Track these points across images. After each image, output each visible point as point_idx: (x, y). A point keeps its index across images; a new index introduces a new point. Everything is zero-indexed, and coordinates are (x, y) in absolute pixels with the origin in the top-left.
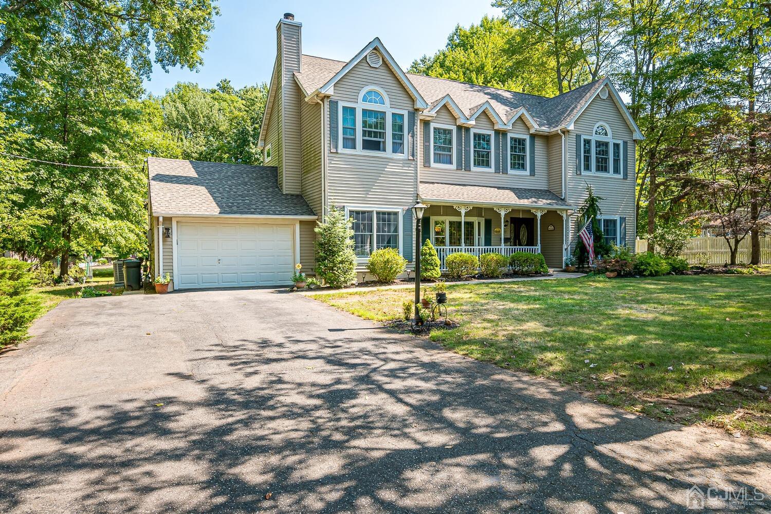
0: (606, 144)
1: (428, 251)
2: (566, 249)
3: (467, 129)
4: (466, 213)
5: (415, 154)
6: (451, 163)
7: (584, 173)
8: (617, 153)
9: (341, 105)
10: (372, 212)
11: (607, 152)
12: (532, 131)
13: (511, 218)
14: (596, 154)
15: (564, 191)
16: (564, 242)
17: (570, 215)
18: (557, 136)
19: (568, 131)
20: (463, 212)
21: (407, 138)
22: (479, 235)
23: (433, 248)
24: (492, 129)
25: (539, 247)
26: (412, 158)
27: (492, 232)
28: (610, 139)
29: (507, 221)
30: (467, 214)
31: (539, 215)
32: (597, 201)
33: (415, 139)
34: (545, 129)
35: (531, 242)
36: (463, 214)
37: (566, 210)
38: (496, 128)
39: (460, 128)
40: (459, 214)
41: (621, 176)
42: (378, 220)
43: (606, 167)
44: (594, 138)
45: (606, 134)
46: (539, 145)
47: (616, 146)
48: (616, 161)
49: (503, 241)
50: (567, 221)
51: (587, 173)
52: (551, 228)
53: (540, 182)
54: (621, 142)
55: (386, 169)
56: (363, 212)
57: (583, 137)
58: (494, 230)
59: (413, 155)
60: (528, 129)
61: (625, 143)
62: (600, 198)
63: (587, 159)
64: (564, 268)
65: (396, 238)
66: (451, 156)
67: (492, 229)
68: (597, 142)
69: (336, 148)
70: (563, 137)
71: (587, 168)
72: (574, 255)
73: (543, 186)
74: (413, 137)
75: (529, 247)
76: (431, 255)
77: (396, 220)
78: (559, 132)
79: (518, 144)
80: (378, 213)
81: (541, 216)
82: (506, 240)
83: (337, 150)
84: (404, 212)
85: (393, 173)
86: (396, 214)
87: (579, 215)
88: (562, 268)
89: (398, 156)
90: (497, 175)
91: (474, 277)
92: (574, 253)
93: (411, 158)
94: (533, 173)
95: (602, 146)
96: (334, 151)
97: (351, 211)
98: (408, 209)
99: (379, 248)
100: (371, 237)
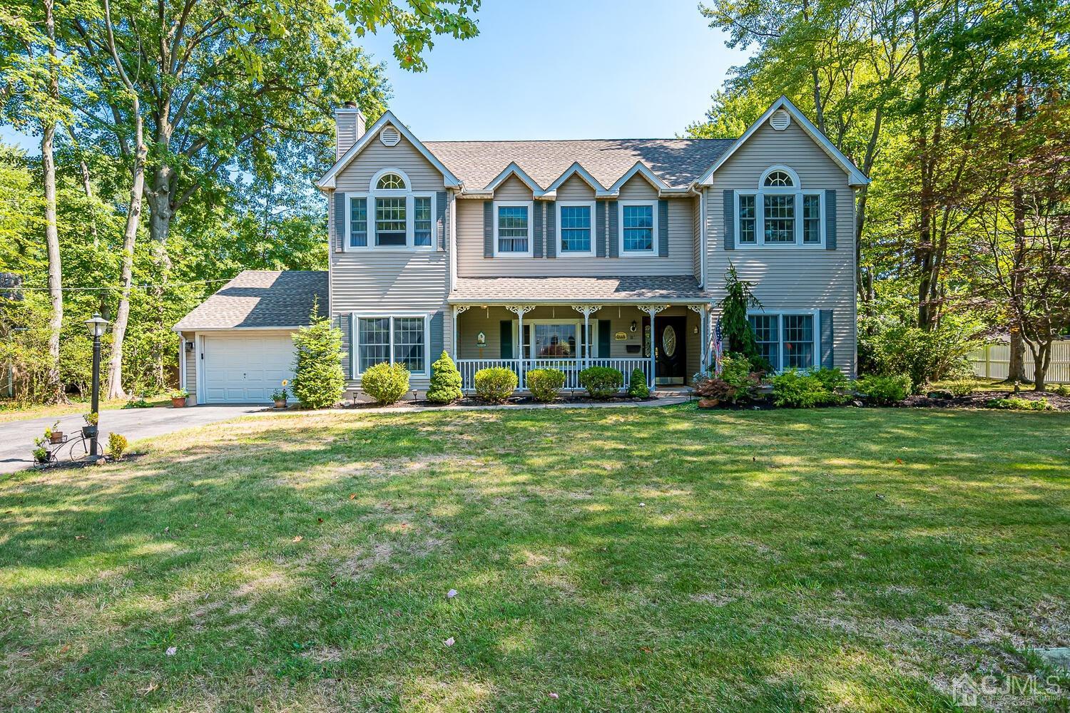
0: (789, 199)
2: (704, 362)
3: (551, 204)
5: (447, 244)
6: (524, 250)
7: (740, 246)
8: (811, 211)
9: (348, 197)
10: (388, 319)
11: (789, 212)
12: (661, 194)
14: (766, 216)
15: (702, 276)
16: (702, 351)
17: (710, 311)
18: (693, 197)
19: (708, 187)
20: (520, 313)
21: (436, 226)
24: (591, 198)
26: (442, 250)
27: (612, 338)
28: (796, 190)
29: (634, 322)
31: (653, 314)
33: (446, 225)
36: (520, 316)
37: (705, 304)
38: (597, 196)
39: (538, 203)
41: (822, 246)
42: (396, 327)
43: (787, 234)
44: (762, 192)
45: (789, 183)
46: (674, 211)
47: (811, 199)
48: (811, 223)
50: (706, 317)
51: (748, 246)
52: (696, 330)
53: (677, 266)
54: (820, 192)
55: (408, 267)
56: (378, 320)
57: (738, 193)
58: (614, 335)
59: (443, 247)
60: (657, 191)
61: (831, 194)
63: (748, 224)
65: (421, 349)
66: (525, 241)
67: (611, 334)
68: (767, 197)
69: (342, 246)
70: (701, 197)
71: (749, 237)
73: (683, 270)
74: (443, 223)
77: (423, 327)
78: (694, 190)
79: (640, 214)
83: (343, 250)
84: (431, 317)
85: (416, 270)
86: (422, 319)
89: (424, 248)
90: (600, 260)
94: (664, 252)
95: (781, 203)
96: (340, 250)
97: (360, 319)
98: (437, 314)
99: (397, 361)
100: (388, 348)
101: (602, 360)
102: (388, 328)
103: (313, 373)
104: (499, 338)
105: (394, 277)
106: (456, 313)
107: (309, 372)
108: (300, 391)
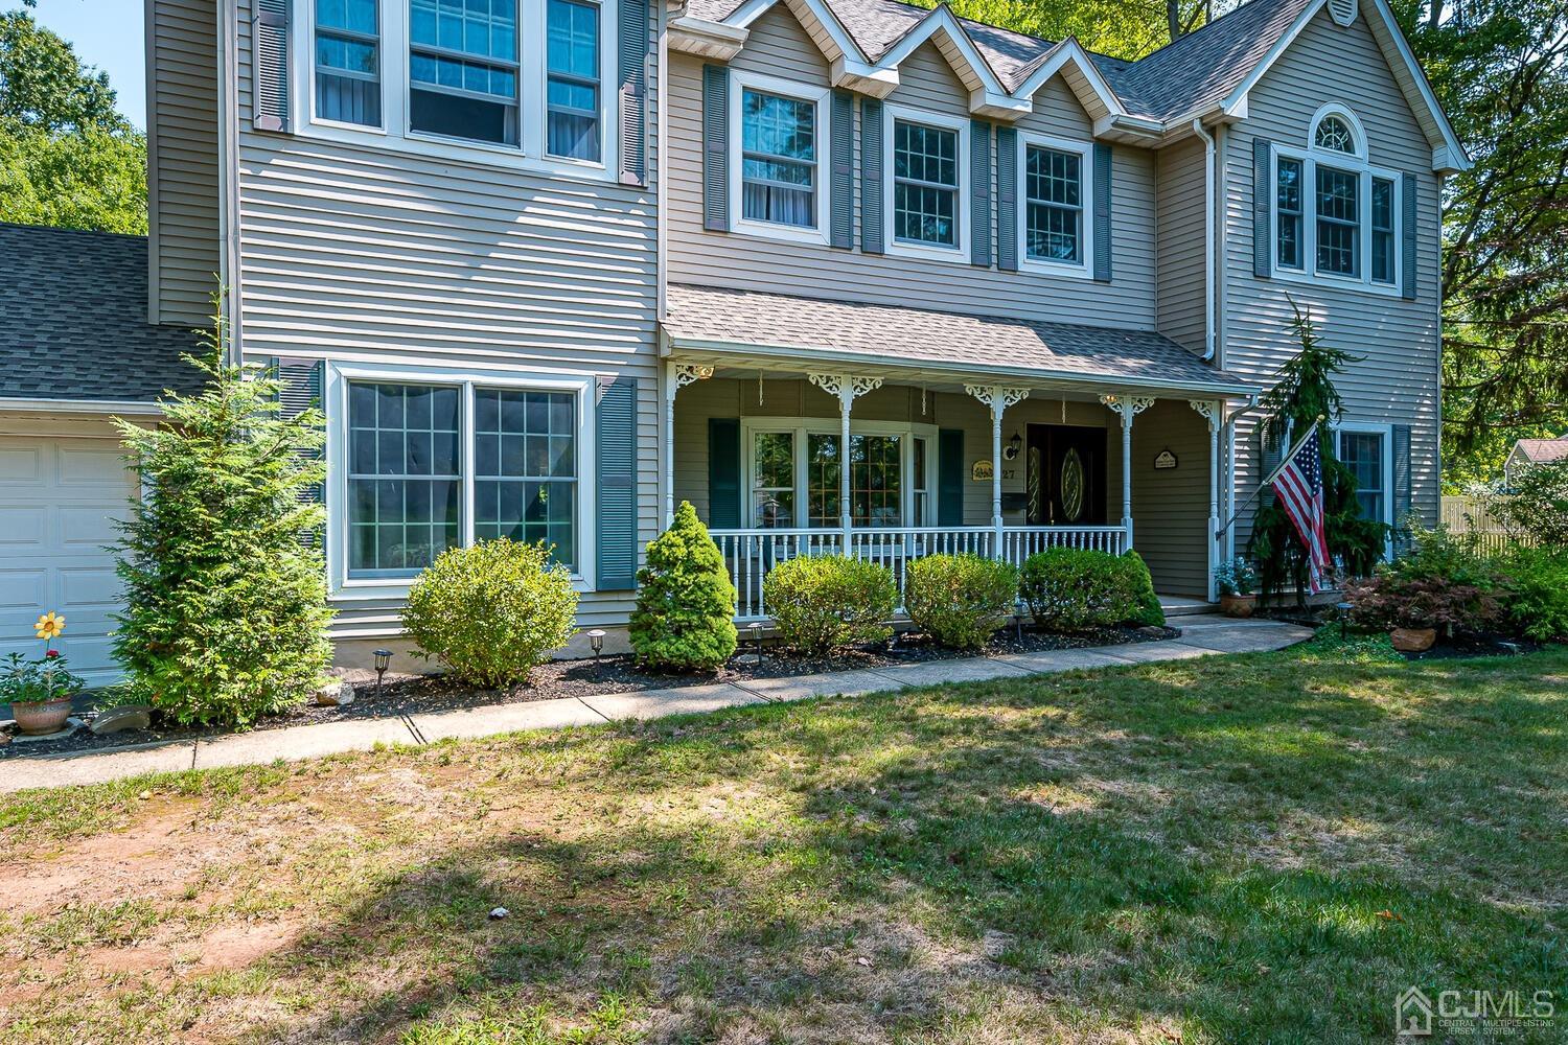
0: (1351, 179)
1: (681, 552)
2: (1219, 535)
3: (872, 105)
4: (857, 401)
5: (650, 165)
6: (811, 222)
7: (1279, 272)
8: (1382, 215)
10: (456, 390)
11: (1351, 211)
12: (1102, 128)
13: (1031, 428)
14: (1319, 212)
15: (1211, 333)
16: (1214, 509)
17: (1233, 417)
18: (1188, 146)
19: (1228, 125)
20: (846, 397)
21: (612, 99)
22: (918, 486)
23: (707, 534)
24: (962, 110)
25: (1127, 527)
26: (635, 181)
27: (966, 473)
28: (1359, 162)
29: (1017, 438)
30: (862, 408)
31: (1128, 413)
32: (1329, 365)
33: (648, 107)
34: (1146, 120)
35: (1098, 509)
36: (846, 408)
37: (1220, 398)
38: (975, 107)
39: (843, 97)
40: (830, 406)
41: (1396, 290)
42: (485, 420)
43: (1348, 257)
44: (1314, 156)
45: (1348, 147)
46: (1126, 181)
47: (1382, 187)
48: (1382, 240)
49: (997, 507)
50: (1224, 433)
51: (1289, 274)
52: (1166, 460)
53: (1128, 307)
54: (1395, 176)
55: (521, 219)
56: (417, 391)
57: (1277, 150)
58: (971, 467)
59: (640, 173)
60: (1090, 121)
61: (1409, 179)
62: (1340, 356)
63: (1289, 223)
64: (1212, 597)
65: (566, 495)
66: (810, 199)
67: (966, 465)
68: (1320, 168)
69: (284, 112)
70: (1210, 147)
71: (1290, 255)
72: (1247, 556)
73: (1138, 318)
74: (638, 97)
75: (1092, 529)
76: (694, 568)
77: (571, 424)
78: (1197, 126)
79: (1055, 172)
80: (482, 393)
81: (1136, 417)
82: (1011, 503)
83: (285, 122)
84: (601, 392)
85: (548, 236)
86: (568, 398)
87: (1264, 416)
88: (1204, 598)
89: (575, 168)
90: (978, 274)
91: (878, 649)
92: (1247, 549)
93: (630, 178)
94: (1103, 276)
95: (1337, 186)
96: (274, 124)
97: (353, 384)
98: (619, 382)
99: (485, 534)
100: (453, 493)
101: (946, 530)
102: (454, 419)
103: (242, 584)
104: (706, 468)
105: (481, 251)
106: (672, 385)
107: (228, 581)
108: (187, 661)
